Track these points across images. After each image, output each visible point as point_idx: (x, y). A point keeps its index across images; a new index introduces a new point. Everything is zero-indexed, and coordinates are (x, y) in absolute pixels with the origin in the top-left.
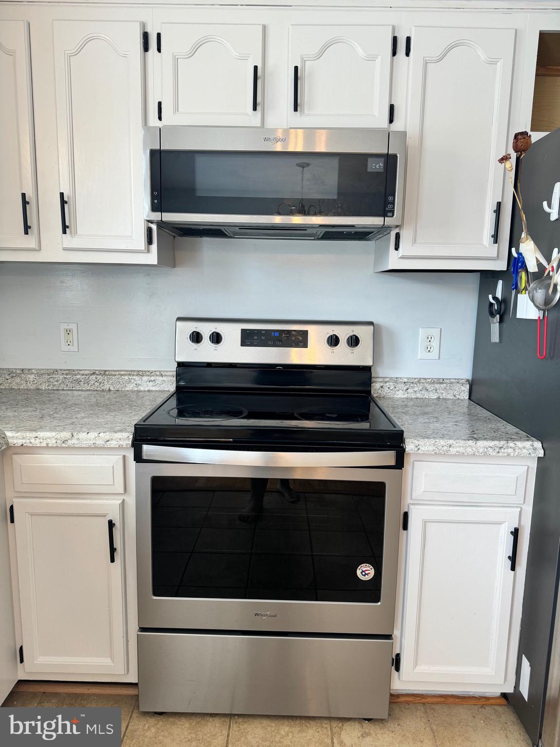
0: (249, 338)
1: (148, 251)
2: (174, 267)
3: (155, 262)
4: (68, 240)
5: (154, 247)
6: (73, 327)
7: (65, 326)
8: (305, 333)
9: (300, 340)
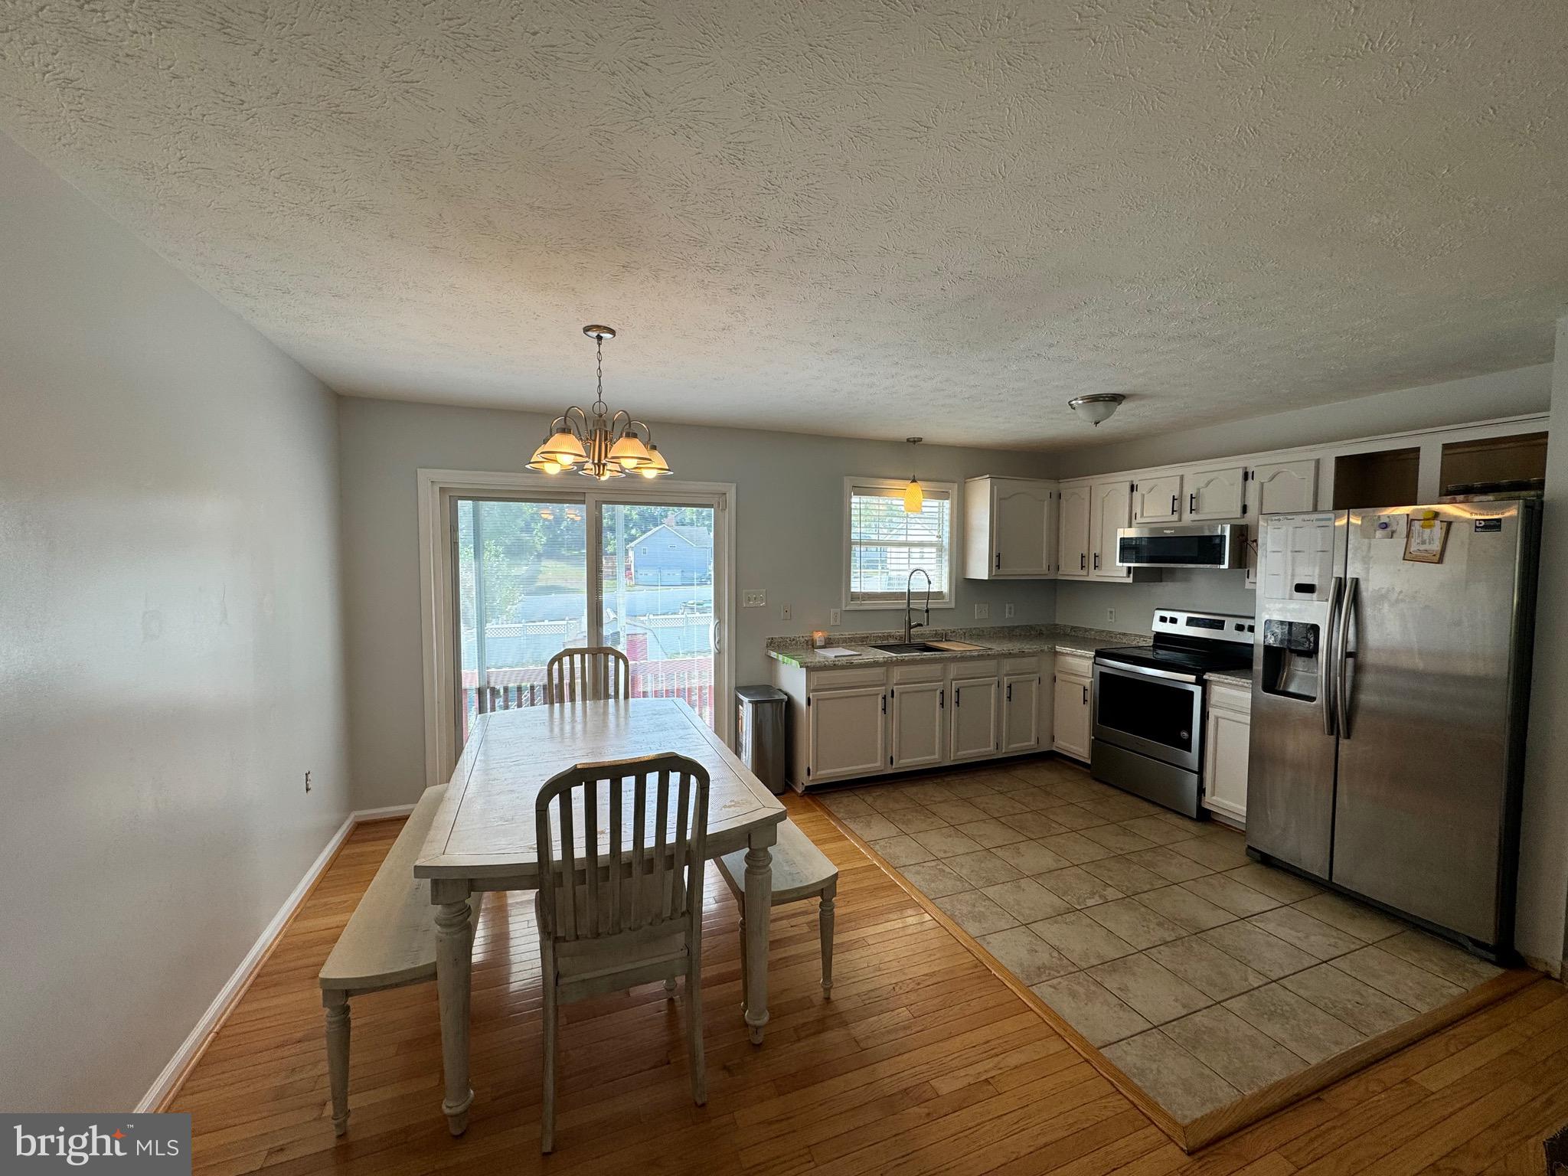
0: (1191, 622)
1: (1129, 577)
2: (1161, 581)
3: (1131, 582)
4: (1097, 572)
5: (1131, 575)
6: (1113, 610)
7: (1109, 609)
8: (1223, 622)
9: (1219, 625)
